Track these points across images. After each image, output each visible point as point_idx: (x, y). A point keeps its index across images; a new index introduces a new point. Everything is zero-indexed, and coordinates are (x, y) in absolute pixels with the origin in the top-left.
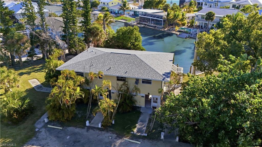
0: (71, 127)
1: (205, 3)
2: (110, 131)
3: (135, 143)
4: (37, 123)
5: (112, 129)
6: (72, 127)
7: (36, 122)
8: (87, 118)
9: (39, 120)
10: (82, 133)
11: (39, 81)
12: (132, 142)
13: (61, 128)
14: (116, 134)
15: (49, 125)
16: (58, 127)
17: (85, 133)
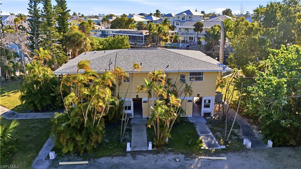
0: (103, 158)
1: (177, 22)
2: (170, 151)
3: (219, 160)
4: (34, 163)
5: (170, 149)
6: (105, 158)
7: (32, 162)
8: (121, 141)
9: (37, 159)
10: (127, 163)
11: (5, 107)
12: (214, 160)
13: (87, 162)
14: (182, 153)
15: (61, 162)
16: (79, 161)
17: (132, 162)
